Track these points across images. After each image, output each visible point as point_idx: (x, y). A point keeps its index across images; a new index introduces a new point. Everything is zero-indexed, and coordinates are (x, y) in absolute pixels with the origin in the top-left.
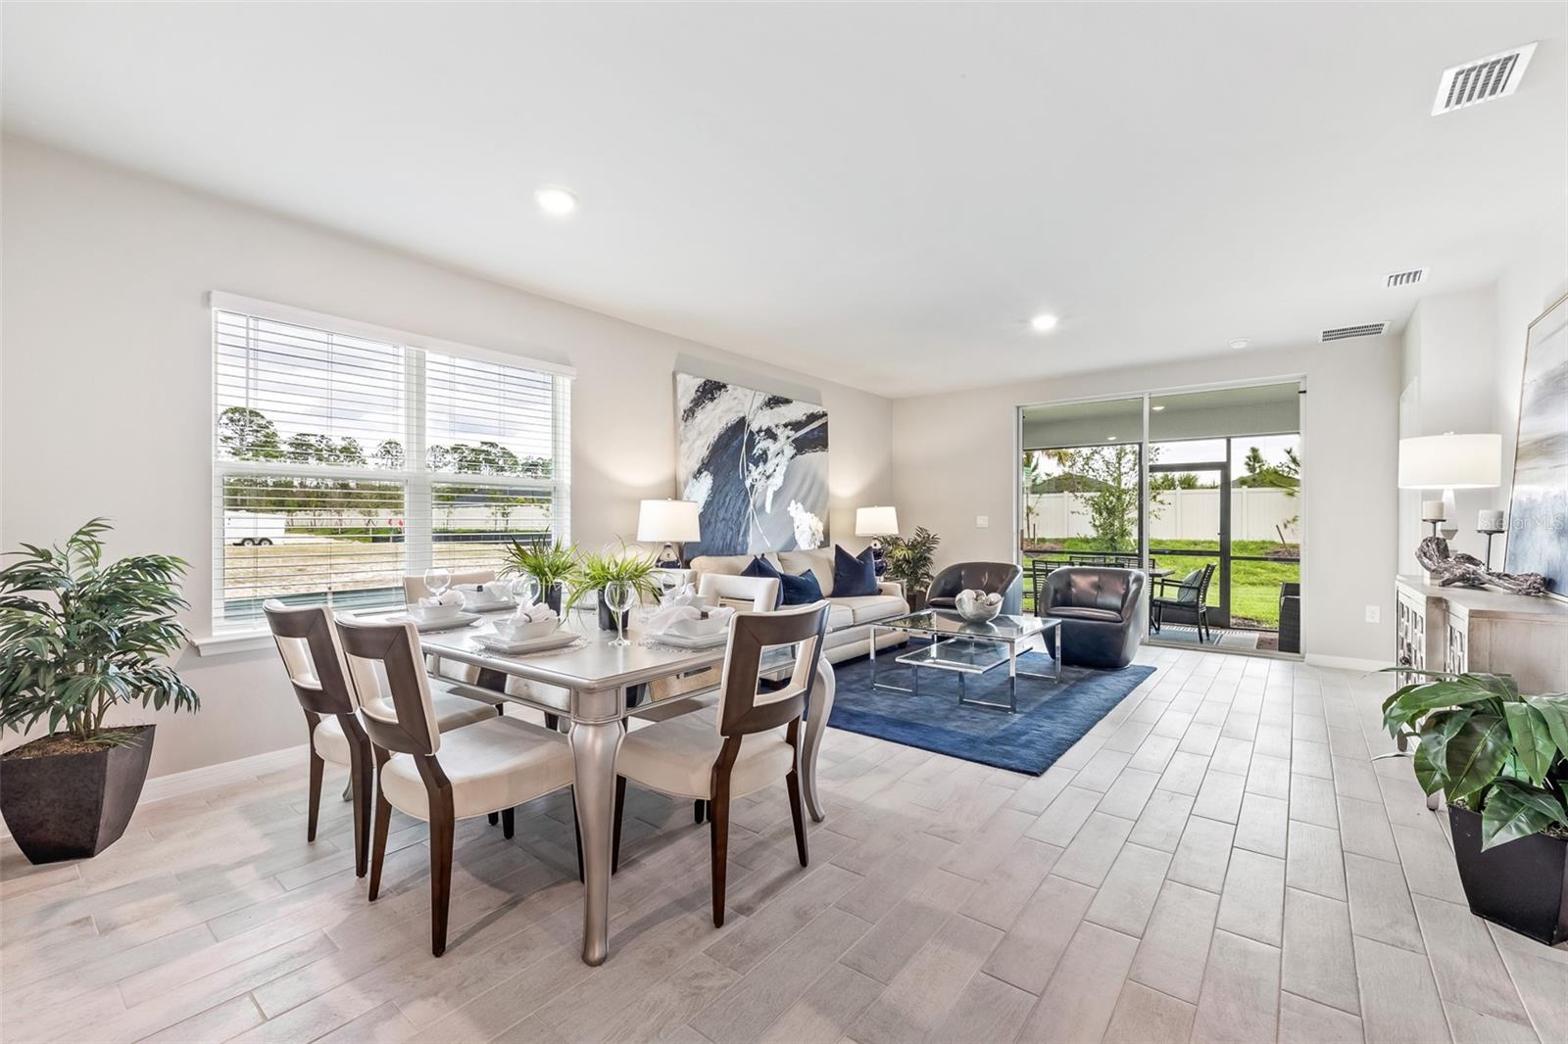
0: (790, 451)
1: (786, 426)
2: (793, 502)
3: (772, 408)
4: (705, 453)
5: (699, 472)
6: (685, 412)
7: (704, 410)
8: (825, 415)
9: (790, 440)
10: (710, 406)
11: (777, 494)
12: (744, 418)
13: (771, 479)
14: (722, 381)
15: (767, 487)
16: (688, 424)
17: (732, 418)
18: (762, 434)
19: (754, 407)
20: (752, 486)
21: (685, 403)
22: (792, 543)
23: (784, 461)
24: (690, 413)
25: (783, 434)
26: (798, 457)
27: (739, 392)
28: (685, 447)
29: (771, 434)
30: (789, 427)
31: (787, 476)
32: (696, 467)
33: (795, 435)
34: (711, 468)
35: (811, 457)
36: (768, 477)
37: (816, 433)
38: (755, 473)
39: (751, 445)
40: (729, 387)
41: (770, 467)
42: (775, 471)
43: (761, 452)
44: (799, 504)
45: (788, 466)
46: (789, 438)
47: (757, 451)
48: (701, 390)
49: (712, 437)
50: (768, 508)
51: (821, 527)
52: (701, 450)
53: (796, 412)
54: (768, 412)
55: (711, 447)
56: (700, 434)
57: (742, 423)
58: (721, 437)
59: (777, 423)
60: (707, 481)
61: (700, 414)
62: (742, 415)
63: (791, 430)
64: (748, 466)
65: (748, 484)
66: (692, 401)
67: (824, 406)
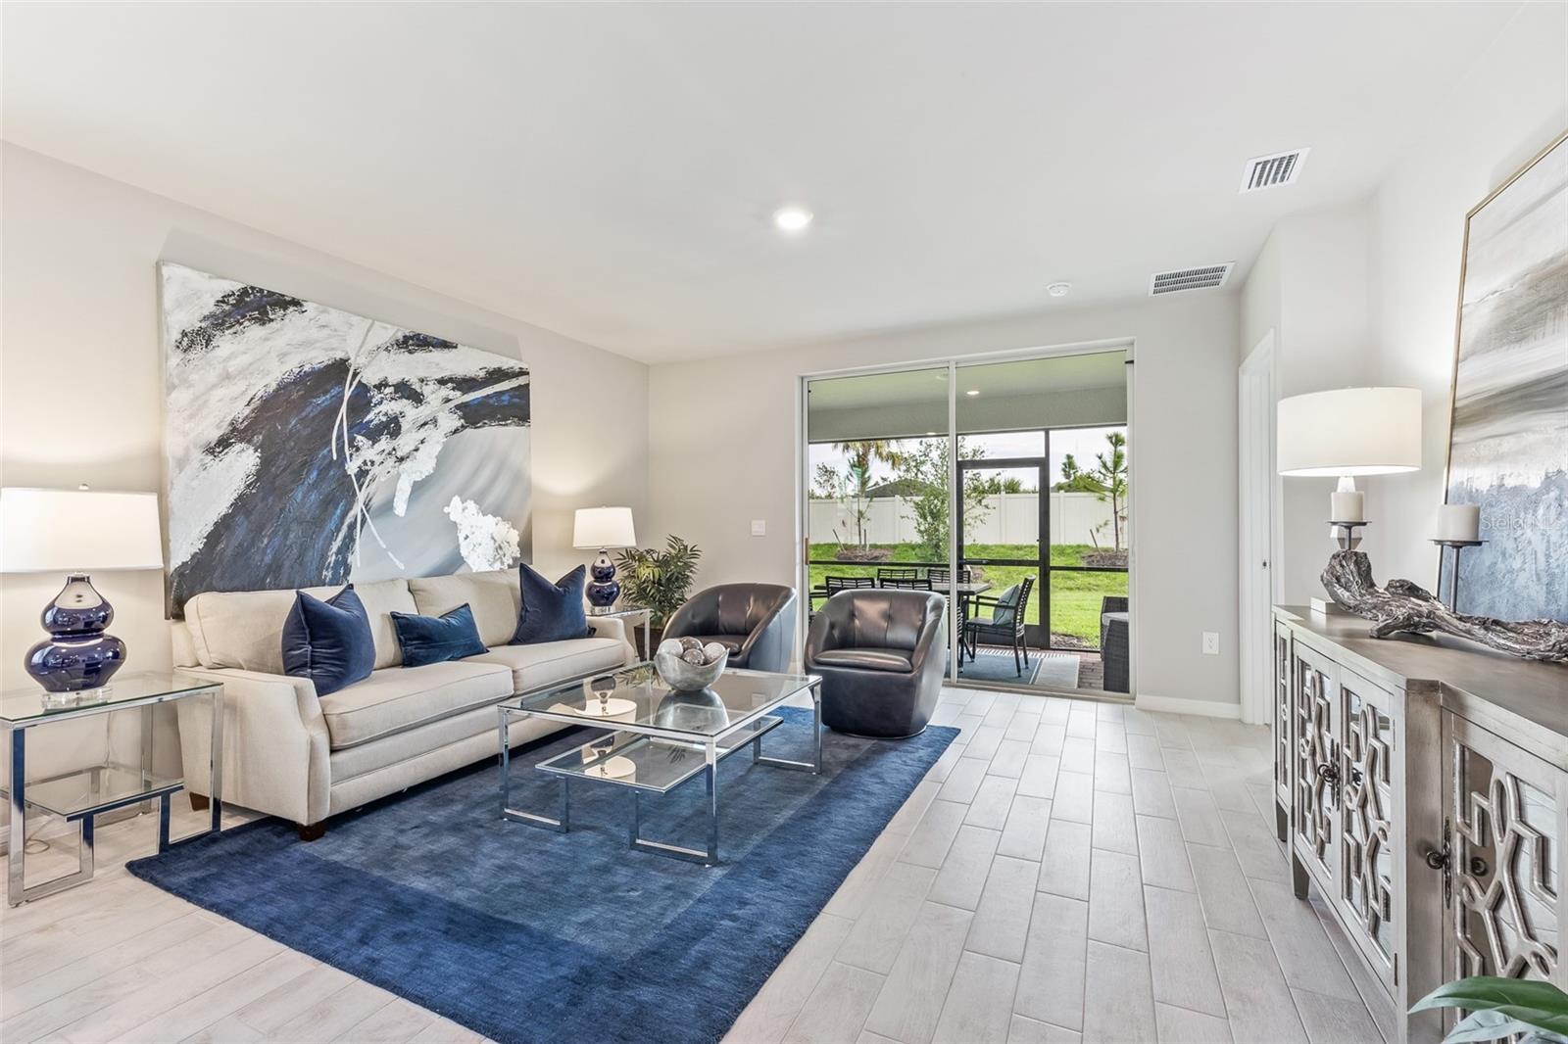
0: (450, 421)
1: (442, 382)
2: (456, 500)
3: (410, 352)
4: (241, 411)
5: (224, 443)
6: (184, 334)
7: (239, 337)
8: (523, 373)
9: (451, 405)
10: (254, 332)
11: (418, 488)
12: (344, 361)
13: (406, 465)
14: (290, 292)
15: (399, 476)
16: (191, 355)
17: (318, 358)
18: (388, 390)
19: (370, 345)
20: (362, 473)
21: (189, 317)
22: (452, 564)
23: (436, 439)
24: (199, 338)
25: (434, 395)
26: (469, 431)
27: (334, 317)
28: (181, 397)
29: (406, 391)
30: (450, 385)
31: (442, 460)
32: (214, 435)
33: (459, 398)
34: (258, 439)
35: (496, 435)
36: (401, 460)
37: (505, 398)
38: (369, 451)
39: (362, 400)
40: (306, 306)
41: (405, 442)
42: (416, 450)
43: (384, 419)
44: (471, 505)
45: (446, 446)
46: (448, 400)
47: (375, 416)
48: (232, 301)
49: (265, 383)
50: (400, 507)
51: (514, 536)
52: (232, 404)
53: (468, 362)
54: (404, 356)
55: (256, 403)
56: (227, 377)
57: (338, 370)
58: (283, 387)
59: (422, 375)
60: (244, 461)
61: (226, 343)
62: (339, 355)
63: (454, 389)
64: (352, 440)
65: (352, 468)
66: (205, 318)
67: (520, 360)
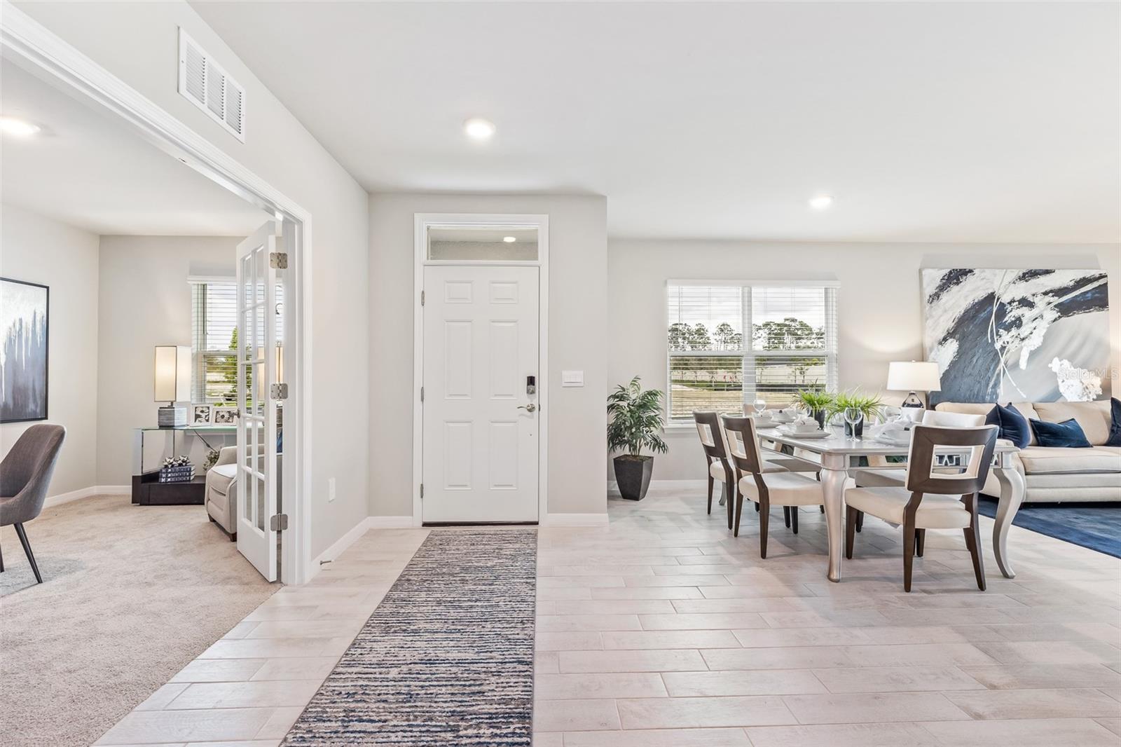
0: (1051, 315)
1: (1046, 293)
2: (1056, 360)
3: (1027, 281)
4: (950, 325)
5: (945, 339)
6: (930, 296)
7: (949, 293)
8: (1102, 277)
9: (1052, 305)
10: (954, 289)
11: (1033, 354)
12: (993, 293)
13: (1026, 342)
14: (968, 267)
15: (1022, 348)
16: (933, 304)
17: (981, 295)
18: (1015, 304)
19: (1006, 281)
20: (1003, 348)
21: (930, 289)
22: (1055, 396)
23: (1043, 326)
24: (936, 296)
25: (1040, 302)
26: (1064, 319)
27: (988, 273)
28: (930, 322)
29: (1026, 303)
30: (1051, 294)
31: (1046, 337)
32: (942, 336)
33: (1056, 300)
34: (957, 336)
35: (1081, 320)
36: (1023, 340)
37: (1089, 295)
38: (1006, 336)
39: (1002, 311)
40: (975, 271)
41: (1024, 331)
42: (1031, 333)
43: (1013, 319)
44: (1066, 362)
45: (1049, 329)
46: (1049, 303)
47: (1008, 319)
48: (946, 278)
49: (959, 311)
50: (1023, 364)
51: (1097, 382)
52: (947, 323)
53: (1063, 278)
54: (1023, 284)
55: (956, 320)
56: (946, 311)
57: (991, 298)
58: (967, 312)
59: (1034, 292)
60: (953, 346)
61: (945, 297)
62: (990, 291)
63: (1053, 296)
64: (997, 332)
65: (998, 346)
66: (937, 288)
67: (1100, 269)
